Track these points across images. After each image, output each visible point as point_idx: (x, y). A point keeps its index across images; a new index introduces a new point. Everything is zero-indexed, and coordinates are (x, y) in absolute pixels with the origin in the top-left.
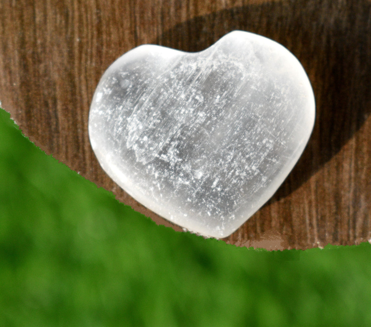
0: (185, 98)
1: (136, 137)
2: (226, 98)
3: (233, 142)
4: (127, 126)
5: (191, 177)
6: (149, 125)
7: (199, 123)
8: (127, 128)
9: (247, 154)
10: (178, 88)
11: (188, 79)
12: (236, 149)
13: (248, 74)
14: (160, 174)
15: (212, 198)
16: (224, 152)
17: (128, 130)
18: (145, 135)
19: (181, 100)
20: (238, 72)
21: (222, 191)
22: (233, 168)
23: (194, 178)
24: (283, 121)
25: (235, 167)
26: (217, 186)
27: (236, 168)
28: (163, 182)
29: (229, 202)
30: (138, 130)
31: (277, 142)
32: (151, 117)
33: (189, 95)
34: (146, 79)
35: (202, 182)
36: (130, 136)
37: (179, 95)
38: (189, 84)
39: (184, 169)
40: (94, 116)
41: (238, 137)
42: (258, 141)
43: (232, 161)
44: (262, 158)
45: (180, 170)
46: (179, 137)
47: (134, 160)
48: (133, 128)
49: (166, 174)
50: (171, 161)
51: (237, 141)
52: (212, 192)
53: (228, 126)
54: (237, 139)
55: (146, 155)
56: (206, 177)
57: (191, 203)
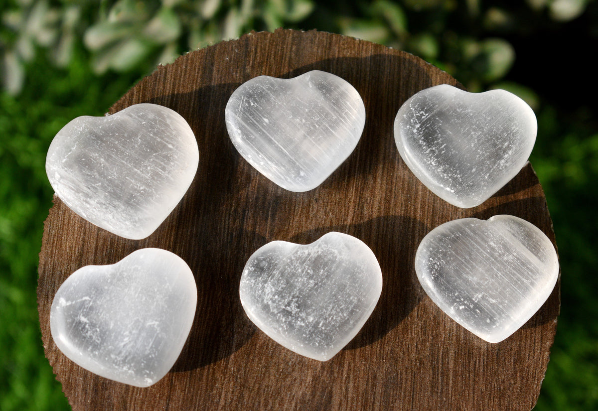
0: (301, 271)
1: (271, 296)
2: (327, 271)
3: (332, 299)
4: (265, 289)
6: (279, 288)
7: (310, 287)
8: (264, 291)
9: (341, 306)
10: (297, 266)
11: (303, 260)
12: (334, 302)
13: (340, 257)
14: (286, 319)
15: (319, 334)
16: (326, 305)
18: (276, 295)
19: (299, 273)
20: (334, 256)
21: (325, 329)
22: (332, 315)
23: (307, 321)
24: (363, 286)
26: (322, 326)
27: (334, 315)
28: (288, 324)
29: (329, 336)
31: (359, 299)
32: (280, 283)
33: (304, 270)
34: (276, 261)
35: (313, 324)
36: (266, 296)
37: (298, 270)
38: (304, 263)
39: (301, 316)
40: (243, 284)
41: (335, 295)
42: (347, 298)
43: (331, 310)
44: (350, 309)
45: (299, 317)
46: (298, 296)
47: (269, 310)
48: (268, 291)
49: (290, 319)
50: (293, 310)
52: (319, 330)
53: (329, 289)
54: (334, 297)
55: (277, 307)
56: (315, 320)
57: (306, 337)
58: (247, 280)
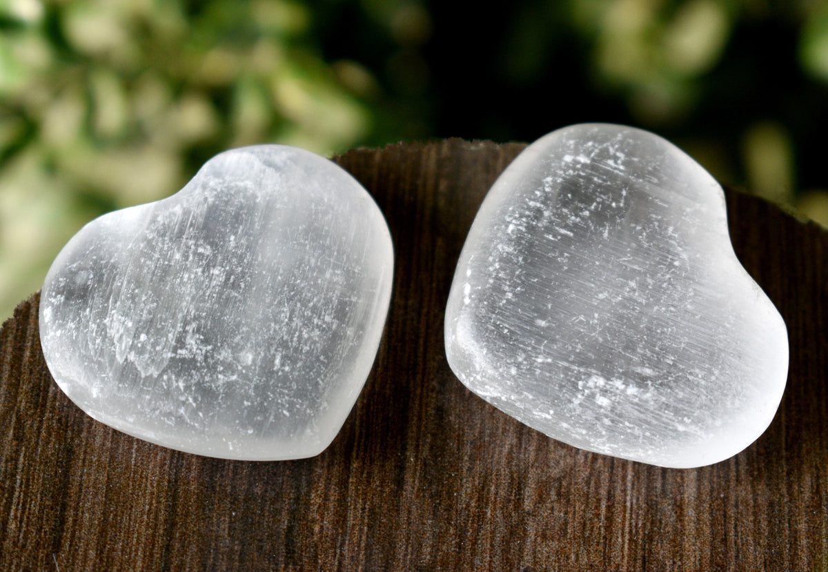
0: (183, 257)
1: (129, 342)
2: (245, 235)
3: (281, 293)
4: (108, 331)
5: (237, 367)
6: (142, 315)
7: (218, 285)
8: (108, 335)
9: (309, 301)
10: (166, 248)
11: (176, 230)
12: (290, 299)
13: (264, 191)
14: (186, 381)
15: (281, 387)
16: (273, 311)
17: (111, 336)
18: (141, 333)
19: (177, 262)
20: (248, 194)
21: (293, 370)
22: (296, 330)
23: (241, 366)
24: (344, 238)
25: (299, 327)
26: (283, 365)
27: (300, 328)
28: (196, 391)
29: (309, 383)
30: (127, 329)
31: (348, 271)
32: (140, 303)
33: (187, 252)
34: (111, 258)
35: (257, 368)
36: (118, 345)
37: (172, 256)
38: (181, 237)
39: (221, 359)
40: (51, 343)
42: (318, 277)
43: (291, 319)
44: (336, 302)
45: (216, 363)
46: (195, 316)
47: (137, 375)
48: (118, 331)
49: (196, 377)
50: (197, 354)
51: (285, 289)
52: (278, 377)
53: (264, 272)
54: (286, 286)
55: (153, 361)
56: (260, 357)
57: (252, 406)
58: (55, 331)
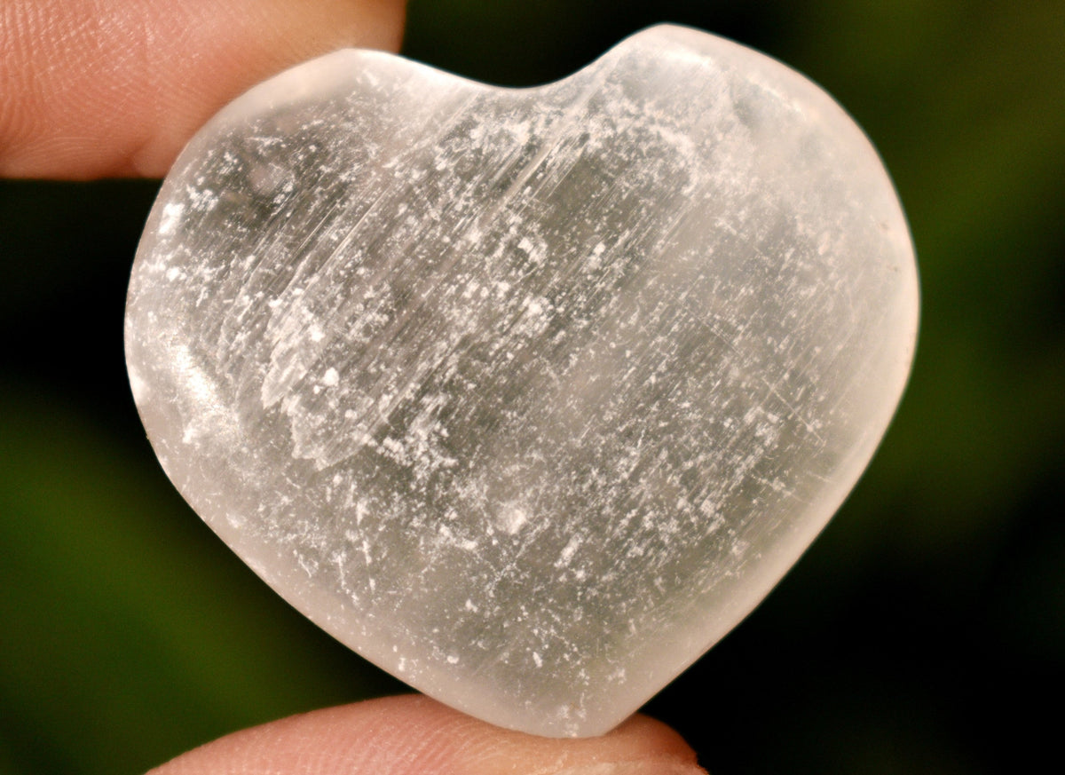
0: (483, 243)
1: (299, 371)
2: (627, 254)
3: (642, 413)
4: (269, 326)
5: (485, 526)
6: (348, 328)
7: (525, 337)
8: (266, 336)
9: (688, 457)
10: (459, 208)
11: (497, 177)
12: (652, 435)
13: (707, 176)
14: (373, 506)
15: (551, 606)
16: (607, 445)
17: (269, 341)
18: (332, 364)
19: (468, 249)
20: (674, 168)
21: (590, 582)
22: (633, 505)
23: (494, 528)
24: (818, 350)
25: (642, 501)
26: (575, 563)
27: (645, 504)
28: (384, 537)
29: (610, 621)
30: (307, 344)
31: (791, 425)
32: (356, 302)
33: (497, 236)
34: (343, 169)
35: (523, 546)
36: (275, 367)
37: (463, 231)
38: (500, 196)
39: (462, 496)
40: (148, 284)
41: (658, 394)
42: (728, 413)
43: (634, 477)
44: (739, 477)
45: (447, 500)
46: (451, 381)
47: (286, 447)
48: (289, 337)
49: (396, 509)
50: (420, 462)
51: (654, 408)
52: (556, 584)
53: (628, 353)
54: (657, 403)
55: (329, 434)
56: (539, 528)
57: (479, 616)
58: (169, 265)
